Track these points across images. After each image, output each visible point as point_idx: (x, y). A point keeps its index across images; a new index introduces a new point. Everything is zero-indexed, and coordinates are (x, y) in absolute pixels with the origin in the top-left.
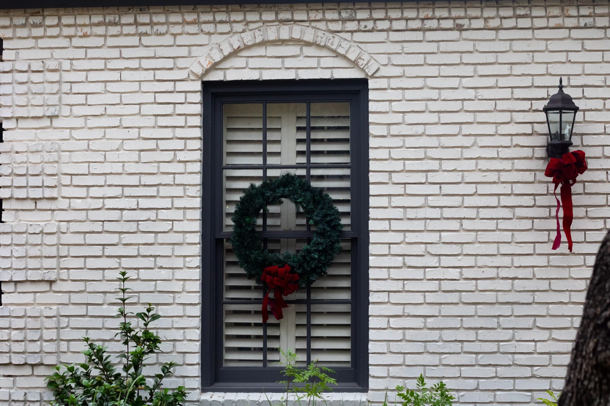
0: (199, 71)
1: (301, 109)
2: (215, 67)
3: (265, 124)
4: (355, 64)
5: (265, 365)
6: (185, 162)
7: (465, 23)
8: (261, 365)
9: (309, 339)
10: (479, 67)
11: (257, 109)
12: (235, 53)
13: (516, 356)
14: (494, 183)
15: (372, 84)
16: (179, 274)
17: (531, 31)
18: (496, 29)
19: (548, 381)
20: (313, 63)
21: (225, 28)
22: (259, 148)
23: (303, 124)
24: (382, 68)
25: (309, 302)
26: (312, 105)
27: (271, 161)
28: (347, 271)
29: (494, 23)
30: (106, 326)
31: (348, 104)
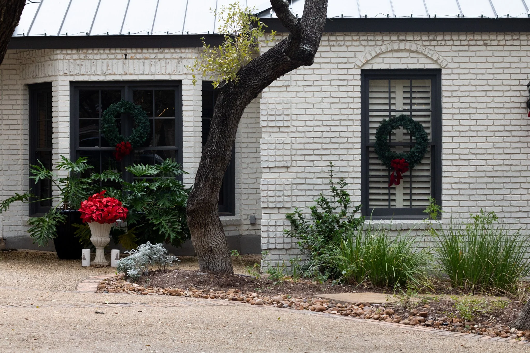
0: (360, 64)
1: (407, 82)
2: (367, 62)
3: (390, 89)
4: (436, 62)
5: (389, 207)
6: (353, 109)
7: (489, 42)
8: (387, 207)
9: (411, 194)
10: (495, 64)
11: (386, 82)
12: (377, 56)
13: (512, 202)
14: (502, 119)
15: (443, 71)
16: (351, 163)
17: (519, 47)
18: (503, 46)
19: (527, 213)
20: (415, 61)
21: (372, 43)
22: (387, 101)
23: (408, 90)
24: (449, 64)
25: (411, 176)
26: (413, 81)
27: (393, 107)
28: (428, 162)
29: (502, 43)
30: (315, 188)
31: (430, 80)
